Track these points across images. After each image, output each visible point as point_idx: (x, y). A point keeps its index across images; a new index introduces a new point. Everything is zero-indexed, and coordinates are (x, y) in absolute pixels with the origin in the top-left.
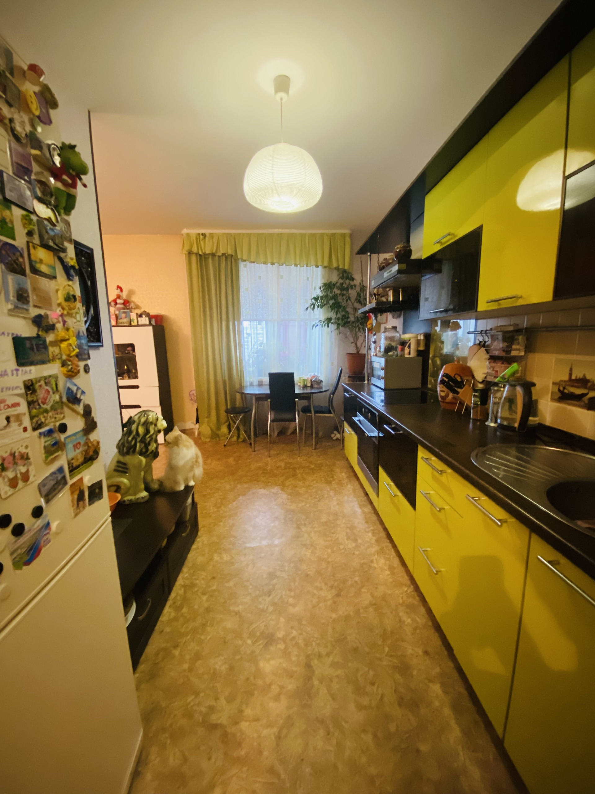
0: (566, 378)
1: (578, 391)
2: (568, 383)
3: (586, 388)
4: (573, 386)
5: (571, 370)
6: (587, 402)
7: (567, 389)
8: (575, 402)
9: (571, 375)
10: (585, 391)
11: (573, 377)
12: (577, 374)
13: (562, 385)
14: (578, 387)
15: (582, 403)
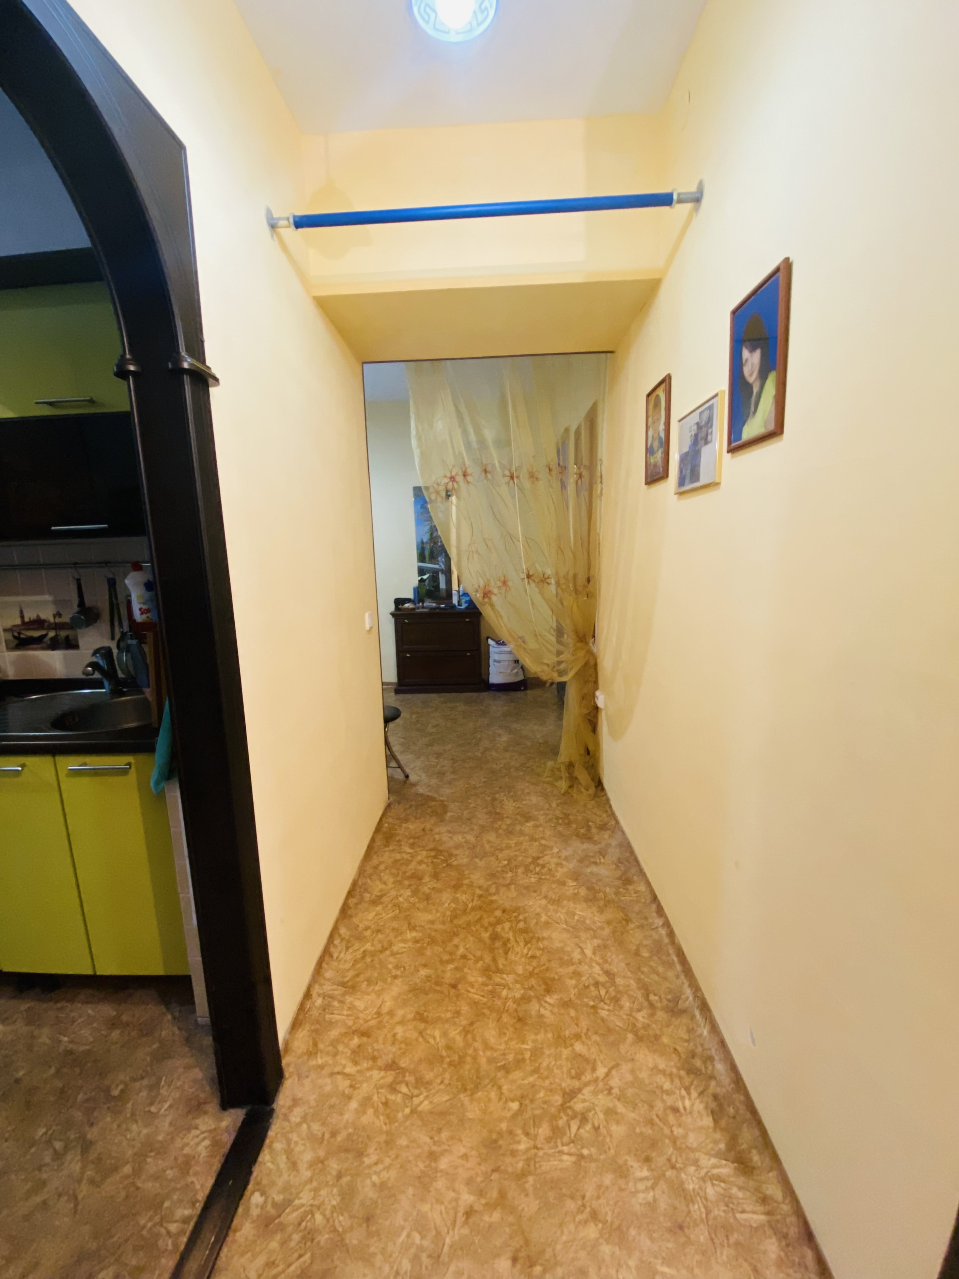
0: (18, 621)
1: (36, 634)
2: (22, 627)
3: (43, 629)
4: (29, 629)
5: (21, 612)
6: (49, 643)
7: (23, 634)
8: (35, 646)
9: (22, 617)
10: (43, 632)
11: (27, 620)
12: (30, 615)
13: (15, 631)
14: (34, 629)
15: (45, 645)
